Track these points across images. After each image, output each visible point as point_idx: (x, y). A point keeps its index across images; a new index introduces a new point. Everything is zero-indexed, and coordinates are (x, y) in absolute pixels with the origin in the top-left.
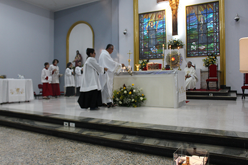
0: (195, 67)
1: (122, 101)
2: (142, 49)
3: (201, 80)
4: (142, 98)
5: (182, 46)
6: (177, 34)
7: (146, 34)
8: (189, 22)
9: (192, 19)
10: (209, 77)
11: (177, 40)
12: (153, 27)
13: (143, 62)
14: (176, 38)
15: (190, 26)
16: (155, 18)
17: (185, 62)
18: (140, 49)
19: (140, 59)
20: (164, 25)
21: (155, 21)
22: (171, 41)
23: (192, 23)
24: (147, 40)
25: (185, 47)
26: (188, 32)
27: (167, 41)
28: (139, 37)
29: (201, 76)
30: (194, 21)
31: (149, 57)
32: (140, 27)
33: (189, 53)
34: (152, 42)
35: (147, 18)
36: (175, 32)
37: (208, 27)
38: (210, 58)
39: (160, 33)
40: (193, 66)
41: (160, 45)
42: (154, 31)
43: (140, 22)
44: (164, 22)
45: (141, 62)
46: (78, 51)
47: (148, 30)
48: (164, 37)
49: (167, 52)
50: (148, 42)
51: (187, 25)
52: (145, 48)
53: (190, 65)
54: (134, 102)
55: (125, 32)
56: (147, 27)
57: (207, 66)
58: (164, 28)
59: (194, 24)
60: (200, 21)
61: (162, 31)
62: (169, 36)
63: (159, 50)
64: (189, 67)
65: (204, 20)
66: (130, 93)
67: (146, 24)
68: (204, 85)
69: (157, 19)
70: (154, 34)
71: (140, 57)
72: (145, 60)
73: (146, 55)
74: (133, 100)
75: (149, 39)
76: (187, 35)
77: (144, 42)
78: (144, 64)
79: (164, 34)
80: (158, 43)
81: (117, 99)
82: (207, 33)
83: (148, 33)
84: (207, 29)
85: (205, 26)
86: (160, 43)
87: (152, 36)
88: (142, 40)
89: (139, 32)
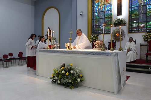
0: (135, 42)
1: (60, 81)
2: (94, 26)
3: (140, 52)
4: (79, 80)
5: (124, 24)
6: (121, 15)
7: (97, 15)
8: (132, 4)
9: (134, 2)
10: (148, 51)
11: (121, 19)
12: (102, 9)
13: (94, 36)
14: (120, 17)
15: (132, 8)
16: (104, 2)
17: (127, 37)
18: (92, 26)
19: (92, 34)
20: (111, 7)
21: (104, 4)
22: (116, 20)
23: (134, 5)
24: (98, 20)
25: (127, 25)
26: (130, 13)
27: (113, 20)
28: (92, 17)
29: (141, 49)
30: (136, 3)
31: (99, 32)
32: (92, 10)
33: (130, 30)
34: (102, 21)
35: (98, 2)
36: (119, 13)
37: (148, 8)
38: (149, 34)
39: (108, 14)
40: (134, 41)
41: (107, 23)
42: (103, 12)
43: (93, 6)
44: (111, 5)
45: (92, 36)
46: (49, 28)
47: (99, 12)
48: (110, 17)
49: (113, 29)
50: (99, 21)
51: (129, 7)
52: (96, 26)
53: (131, 40)
54: (71, 83)
55: (82, 14)
56: (98, 9)
57: (145, 41)
58: (111, 10)
59: (135, 6)
60: (141, 3)
61: (109, 12)
62: (114, 16)
63: (107, 27)
64: (131, 42)
65: (144, 3)
66: (67, 74)
67: (97, 7)
68: (143, 56)
69: (105, 3)
70: (103, 15)
71: (92, 33)
72: (96, 35)
73: (96, 31)
74: (70, 81)
75: (99, 18)
76: (129, 15)
77: (95, 21)
78: (94, 38)
79: (111, 15)
80: (106, 21)
81: (56, 78)
82: (147, 13)
83: (99, 14)
84: (147, 10)
85: (145, 7)
86: (107, 22)
87: (102, 16)
88: (94, 19)
89: (92, 13)
